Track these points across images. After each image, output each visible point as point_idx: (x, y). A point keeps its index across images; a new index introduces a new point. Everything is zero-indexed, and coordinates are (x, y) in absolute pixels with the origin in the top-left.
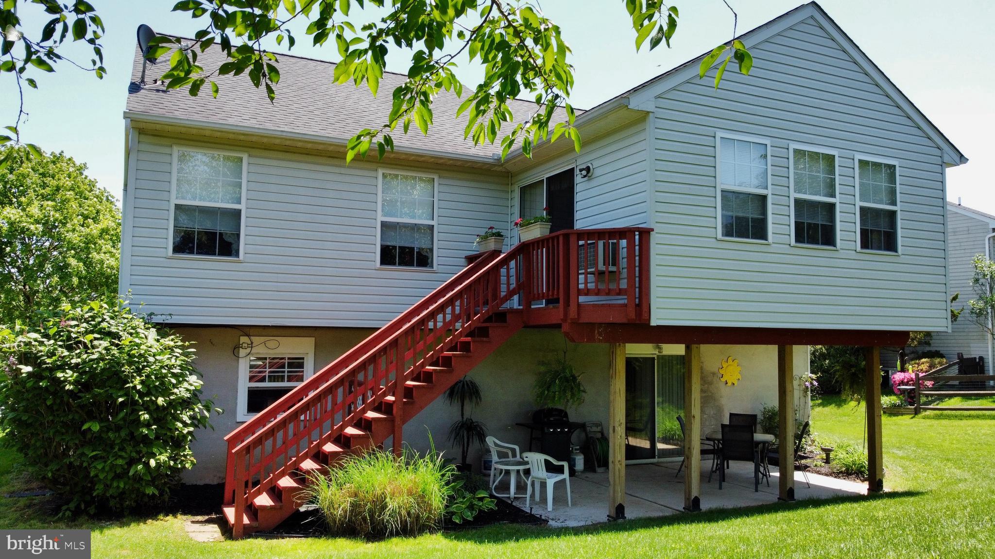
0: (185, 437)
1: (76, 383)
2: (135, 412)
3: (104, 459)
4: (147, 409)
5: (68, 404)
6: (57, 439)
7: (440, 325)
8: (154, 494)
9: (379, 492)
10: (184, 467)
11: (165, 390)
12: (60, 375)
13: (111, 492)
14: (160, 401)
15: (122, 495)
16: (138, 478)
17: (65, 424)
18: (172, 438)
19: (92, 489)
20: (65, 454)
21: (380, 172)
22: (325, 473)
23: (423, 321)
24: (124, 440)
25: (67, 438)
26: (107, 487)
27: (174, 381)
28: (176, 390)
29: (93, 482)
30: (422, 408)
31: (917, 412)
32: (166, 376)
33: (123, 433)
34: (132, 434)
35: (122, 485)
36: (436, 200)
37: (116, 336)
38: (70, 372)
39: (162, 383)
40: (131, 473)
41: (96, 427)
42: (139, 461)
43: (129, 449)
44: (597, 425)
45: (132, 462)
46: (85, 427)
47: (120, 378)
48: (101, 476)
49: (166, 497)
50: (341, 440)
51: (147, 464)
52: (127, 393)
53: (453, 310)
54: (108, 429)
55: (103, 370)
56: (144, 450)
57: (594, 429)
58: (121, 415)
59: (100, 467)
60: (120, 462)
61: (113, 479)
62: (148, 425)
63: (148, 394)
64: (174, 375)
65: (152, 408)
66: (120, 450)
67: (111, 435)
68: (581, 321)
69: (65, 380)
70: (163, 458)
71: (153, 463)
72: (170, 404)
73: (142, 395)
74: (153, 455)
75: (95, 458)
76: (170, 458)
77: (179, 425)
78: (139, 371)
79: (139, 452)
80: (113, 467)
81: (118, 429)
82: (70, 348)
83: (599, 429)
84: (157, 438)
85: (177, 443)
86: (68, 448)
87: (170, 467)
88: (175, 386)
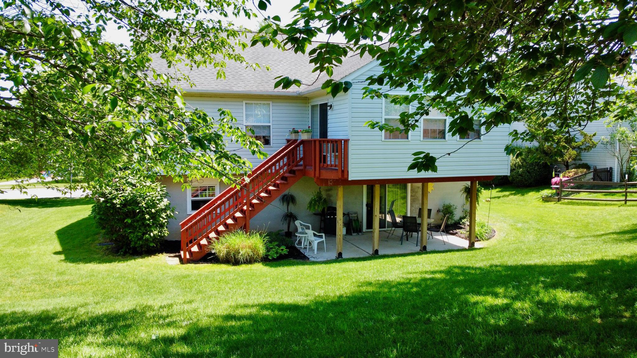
0: (164, 223)
1: (120, 204)
2: (144, 215)
3: (134, 233)
4: (148, 214)
5: (118, 211)
6: (116, 225)
7: (273, 171)
8: (154, 246)
9: (237, 247)
10: (164, 235)
11: (154, 206)
12: (114, 201)
13: (137, 245)
14: (153, 211)
15: (141, 246)
16: (147, 240)
17: (118, 219)
18: (159, 224)
19: (130, 244)
20: (119, 231)
21: (244, 102)
22: (217, 239)
23: (266, 170)
24: (140, 226)
25: (119, 225)
26: (136, 243)
27: (158, 202)
28: (159, 206)
29: (131, 241)
30: (258, 212)
31: (559, 200)
32: (154, 200)
33: (140, 223)
34: (143, 223)
35: (141, 243)
36: (271, 113)
37: (134, 185)
38: (118, 200)
39: (153, 203)
40: (144, 238)
41: (129, 221)
42: (147, 233)
43: (143, 229)
44: (355, 213)
45: (144, 234)
46: (125, 221)
47: (136, 202)
48: (133, 239)
49: (159, 247)
50: (226, 226)
51: (150, 235)
52: (140, 208)
53: (275, 168)
54: (134, 221)
55: (130, 200)
56: (148, 229)
57: (354, 215)
58: (139, 216)
59: (132, 236)
60: (139, 234)
61: (137, 240)
62: (149, 220)
63: (148, 208)
64: (158, 200)
65: (150, 213)
66: (139, 229)
67: (135, 224)
68: (321, 177)
69: (117, 203)
70: (156, 232)
71: (152, 234)
72: (157, 211)
73: (146, 208)
74: (152, 231)
75: (130, 232)
76: (159, 232)
77: (161, 219)
78: (144, 199)
79: (146, 230)
80: (137, 236)
81: (138, 221)
82: (117, 190)
83: (356, 215)
84: (153, 224)
85: (162, 226)
86: (120, 229)
87: (159, 236)
88: (158, 204)
